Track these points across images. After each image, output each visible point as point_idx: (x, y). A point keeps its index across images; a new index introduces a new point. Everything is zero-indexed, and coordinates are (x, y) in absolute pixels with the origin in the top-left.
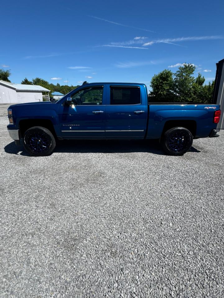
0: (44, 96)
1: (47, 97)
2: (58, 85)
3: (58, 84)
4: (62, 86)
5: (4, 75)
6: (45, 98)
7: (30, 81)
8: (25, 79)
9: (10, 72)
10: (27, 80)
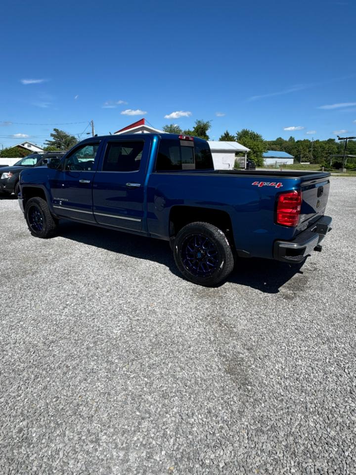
0: (238, 158)
1: (243, 160)
2: (292, 139)
3: (291, 137)
4: (298, 142)
5: (202, 128)
6: (239, 161)
7: (232, 136)
8: (226, 133)
9: (211, 124)
10: (228, 134)
